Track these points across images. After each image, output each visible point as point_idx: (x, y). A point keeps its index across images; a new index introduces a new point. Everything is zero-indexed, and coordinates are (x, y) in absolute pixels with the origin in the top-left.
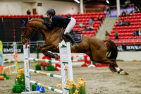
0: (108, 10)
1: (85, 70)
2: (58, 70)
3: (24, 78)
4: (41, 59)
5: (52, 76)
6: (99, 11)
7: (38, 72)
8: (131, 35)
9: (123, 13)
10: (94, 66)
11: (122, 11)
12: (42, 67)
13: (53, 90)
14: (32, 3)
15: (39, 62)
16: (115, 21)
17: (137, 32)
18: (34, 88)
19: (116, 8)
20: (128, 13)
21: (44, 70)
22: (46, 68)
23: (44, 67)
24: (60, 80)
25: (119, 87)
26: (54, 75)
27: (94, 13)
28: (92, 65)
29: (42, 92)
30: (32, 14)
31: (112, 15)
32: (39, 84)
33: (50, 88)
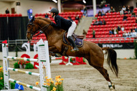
0: (85, 10)
1: (63, 68)
2: (36, 68)
3: (3, 77)
4: (19, 58)
5: (30, 74)
6: (77, 11)
7: (17, 70)
8: (107, 34)
9: (100, 12)
10: (72, 64)
11: (98, 11)
12: (20, 66)
13: (31, 88)
14: (11, 3)
15: (17, 60)
16: (91, 20)
17: (113, 31)
18: (13, 86)
19: (92, 8)
20: (104, 13)
21: (23, 68)
22: (25, 66)
23: (23, 65)
24: (38, 78)
25: (96, 84)
26: (33, 73)
27: (71, 13)
28: (69, 63)
29: (21, 90)
30: (10, 13)
31: (89, 14)
32: (17, 82)
33: (28, 86)
